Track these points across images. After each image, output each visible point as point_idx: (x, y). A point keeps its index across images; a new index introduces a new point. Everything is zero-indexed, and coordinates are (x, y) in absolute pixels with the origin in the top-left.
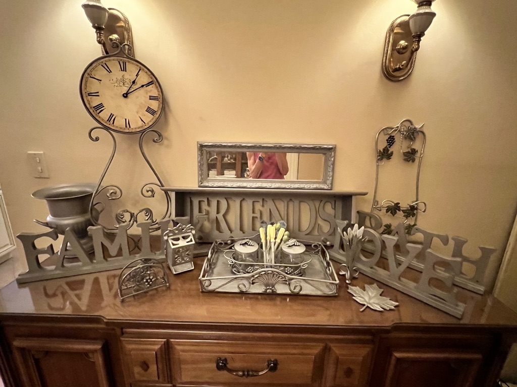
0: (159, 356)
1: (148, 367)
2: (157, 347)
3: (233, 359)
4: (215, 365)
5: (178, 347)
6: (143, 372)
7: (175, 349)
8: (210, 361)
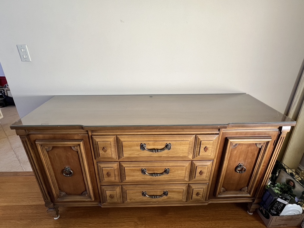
1: (107, 150)
3: (148, 143)
4: (139, 147)
6: (104, 152)
7: (120, 140)
8: (137, 145)
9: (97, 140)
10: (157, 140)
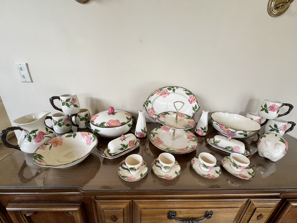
0: (125, 211)
1: (117, 219)
2: (124, 206)
3: (180, 212)
4: (166, 216)
5: (141, 206)
6: (113, 222)
7: (138, 206)
8: (163, 213)
9: (103, 206)
10: (194, 206)
